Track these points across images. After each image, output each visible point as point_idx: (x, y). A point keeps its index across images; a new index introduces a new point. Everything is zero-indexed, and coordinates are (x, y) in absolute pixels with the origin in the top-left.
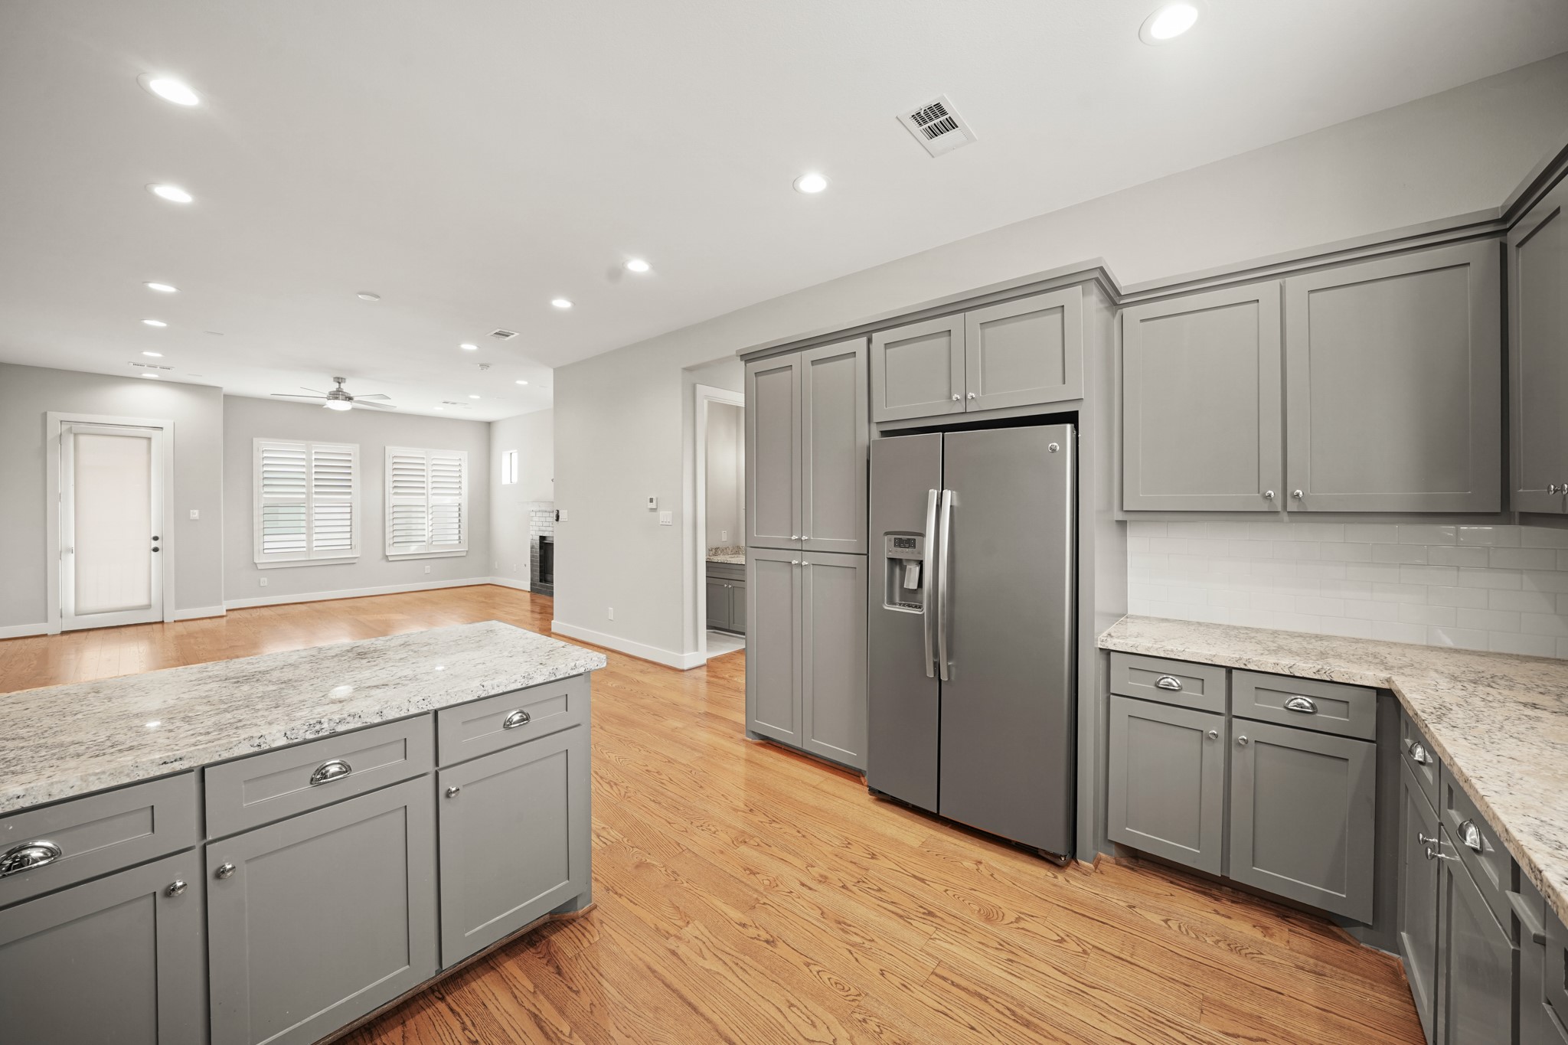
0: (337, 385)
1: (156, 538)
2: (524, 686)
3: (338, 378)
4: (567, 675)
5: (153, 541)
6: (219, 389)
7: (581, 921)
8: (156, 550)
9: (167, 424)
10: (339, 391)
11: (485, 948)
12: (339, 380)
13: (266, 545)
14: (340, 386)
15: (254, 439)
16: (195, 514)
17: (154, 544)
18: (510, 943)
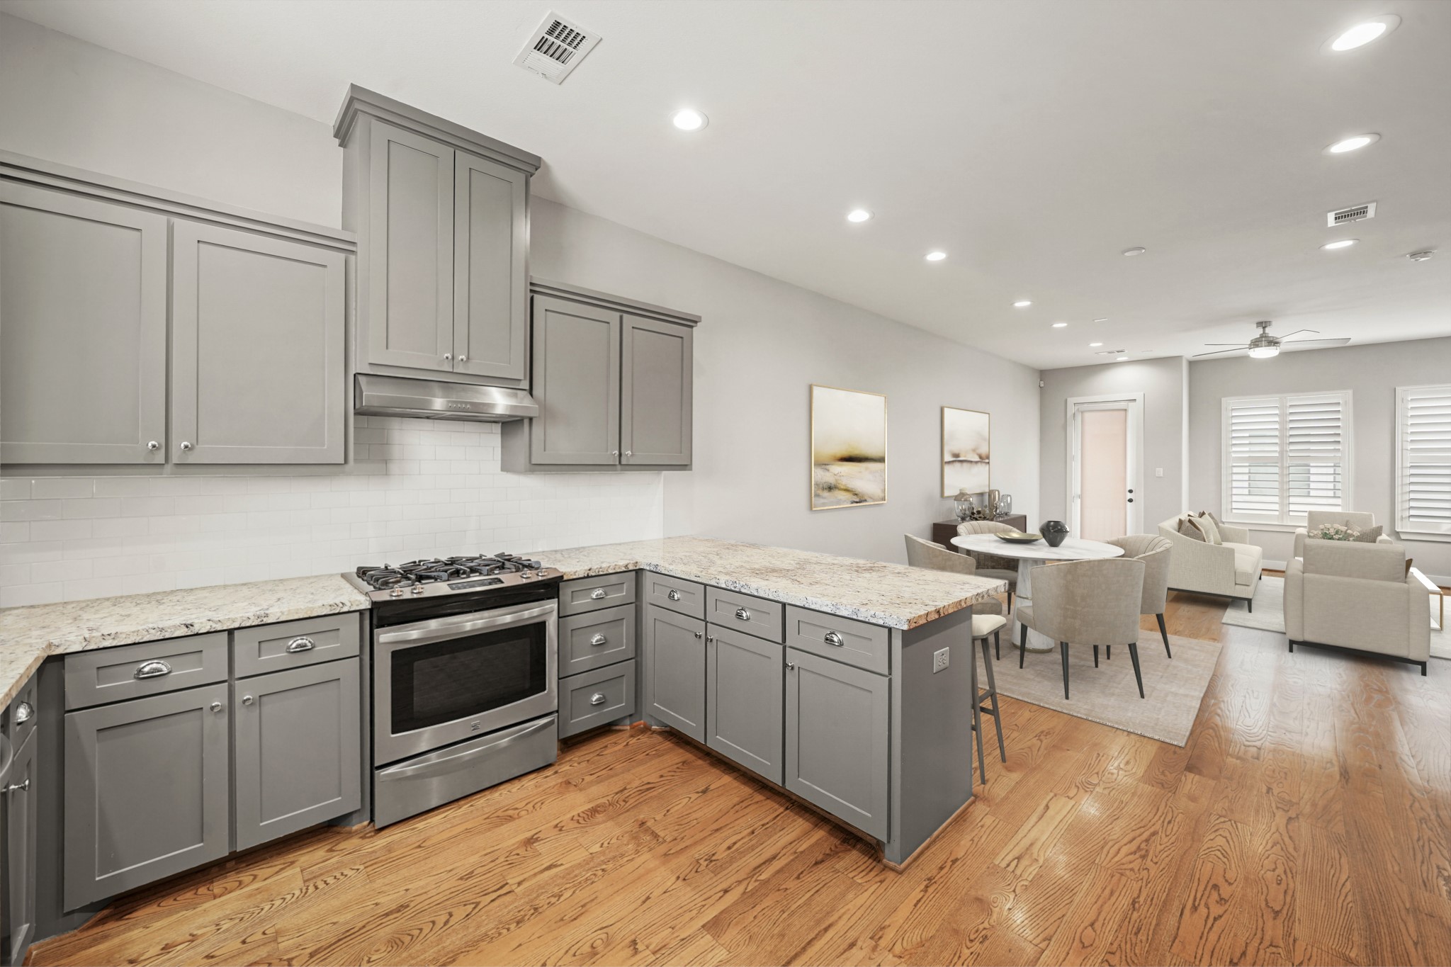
0: (1260, 331)
1: (1131, 491)
2: (832, 612)
3: (1262, 323)
4: (867, 620)
5: (1129, 493)
6: (1180, 357)
7: (880, 866)
8: (1130, 501)
9: (1138, 396)
10: (1264, 336)
11: (830, 813)
12: (1263, 325)
13: (1235, 505)
14: (1264, 331)
15: (1222, 399)
16: (1160, 472)
17: (1129, 496)
18: (842, 827)
